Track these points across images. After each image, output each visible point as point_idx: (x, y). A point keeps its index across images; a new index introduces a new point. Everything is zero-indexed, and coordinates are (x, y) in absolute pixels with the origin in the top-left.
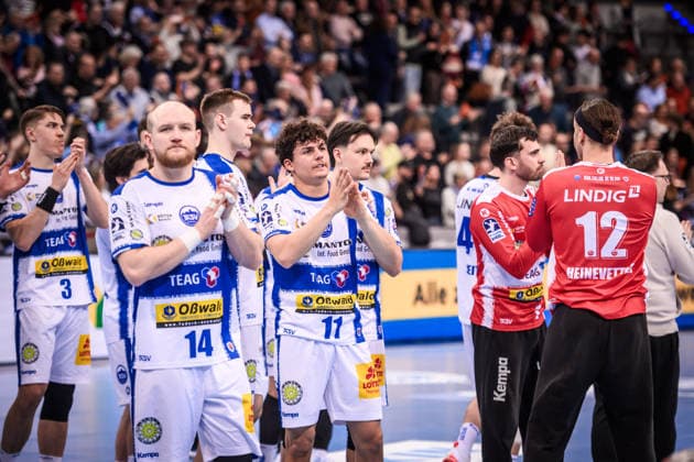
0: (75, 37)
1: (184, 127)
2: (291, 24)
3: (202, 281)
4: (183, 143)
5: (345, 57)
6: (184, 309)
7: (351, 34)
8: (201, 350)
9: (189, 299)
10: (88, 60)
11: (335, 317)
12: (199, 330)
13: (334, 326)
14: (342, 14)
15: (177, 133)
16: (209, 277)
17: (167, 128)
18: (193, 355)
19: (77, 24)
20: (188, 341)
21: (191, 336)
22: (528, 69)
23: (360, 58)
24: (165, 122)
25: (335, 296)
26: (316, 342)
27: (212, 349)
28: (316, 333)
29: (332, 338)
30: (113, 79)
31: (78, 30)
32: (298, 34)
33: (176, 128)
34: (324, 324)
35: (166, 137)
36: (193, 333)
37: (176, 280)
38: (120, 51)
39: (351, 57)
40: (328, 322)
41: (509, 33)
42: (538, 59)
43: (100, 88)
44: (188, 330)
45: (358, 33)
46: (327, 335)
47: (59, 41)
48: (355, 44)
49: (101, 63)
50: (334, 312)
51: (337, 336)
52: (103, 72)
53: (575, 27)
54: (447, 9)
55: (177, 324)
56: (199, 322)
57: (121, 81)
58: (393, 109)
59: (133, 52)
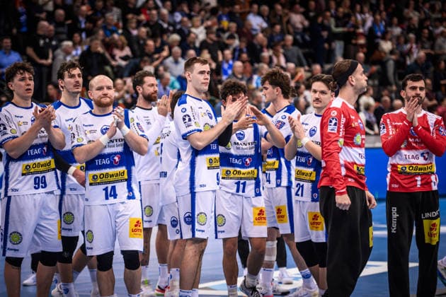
0: (144, 30)
1: (109, 88)
2: (266, 19)
3: (111, 162)
4: (108, 95)
5: (298, 37)
6: (102, 176)
7: (302, 23)
8: (111, 196)
9: (104, 171)
10: (151, 43)
11: (242, 181)
12: (110, 186)
13: (241, 186)
14: (296, 12)
15: (106, 91)
16: (115, 160)
17: (100, 89)
18: (107, 198)
19: (144, 22)
20: (104, 192)
21: (106, 189)
22: (406, 42)
23: (307, 38)
24: (100, 85)
25: (243, 170)
26: (233, 194)
27: (117, 195)
28: (232, 189)
29: (240, 193)
30: (165, 53)
31: (145, 26)
32: (272, 25)
33: (105, 88)
34: (236, 185)
35: (100, 93)
36: (107, 188)
37: (99, 162)
38: (168, 37)
39: (303, 37)
40: (238, 184)
41: (395, 20)
42: (412, 36)
43: (157, 59)
44: (104, 186)
45: (306, 23)
46: (238, 191)
47: (135, 32)
48: (305, 29)
49: (158, 44)
50: (241, 178)
51: (243, 191)
52: (159, 50)
53: (434, 16)
54: (358, 7)
55: (99, 184)
56: (110, 182)
57: (170, 54)
58: (327, 67)
59: (176, 37)
